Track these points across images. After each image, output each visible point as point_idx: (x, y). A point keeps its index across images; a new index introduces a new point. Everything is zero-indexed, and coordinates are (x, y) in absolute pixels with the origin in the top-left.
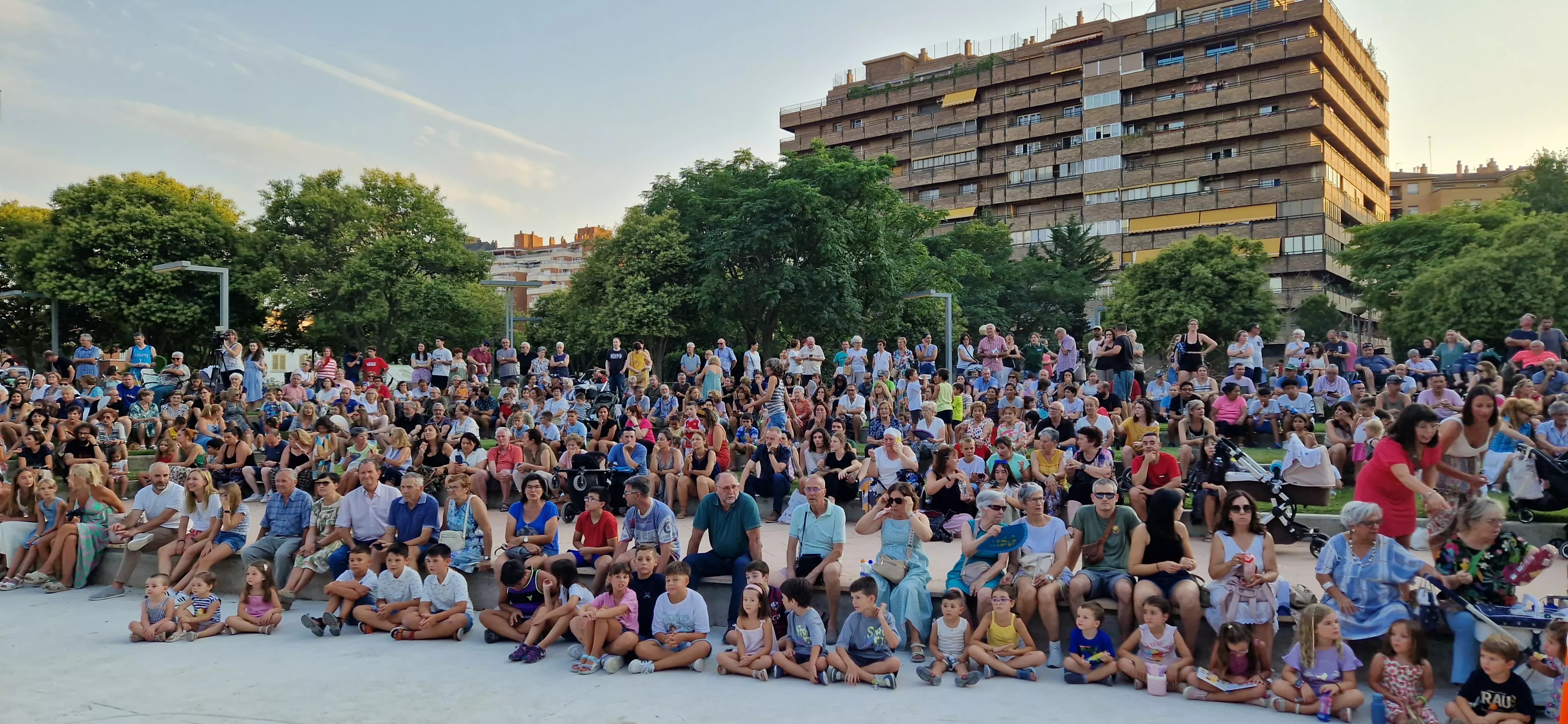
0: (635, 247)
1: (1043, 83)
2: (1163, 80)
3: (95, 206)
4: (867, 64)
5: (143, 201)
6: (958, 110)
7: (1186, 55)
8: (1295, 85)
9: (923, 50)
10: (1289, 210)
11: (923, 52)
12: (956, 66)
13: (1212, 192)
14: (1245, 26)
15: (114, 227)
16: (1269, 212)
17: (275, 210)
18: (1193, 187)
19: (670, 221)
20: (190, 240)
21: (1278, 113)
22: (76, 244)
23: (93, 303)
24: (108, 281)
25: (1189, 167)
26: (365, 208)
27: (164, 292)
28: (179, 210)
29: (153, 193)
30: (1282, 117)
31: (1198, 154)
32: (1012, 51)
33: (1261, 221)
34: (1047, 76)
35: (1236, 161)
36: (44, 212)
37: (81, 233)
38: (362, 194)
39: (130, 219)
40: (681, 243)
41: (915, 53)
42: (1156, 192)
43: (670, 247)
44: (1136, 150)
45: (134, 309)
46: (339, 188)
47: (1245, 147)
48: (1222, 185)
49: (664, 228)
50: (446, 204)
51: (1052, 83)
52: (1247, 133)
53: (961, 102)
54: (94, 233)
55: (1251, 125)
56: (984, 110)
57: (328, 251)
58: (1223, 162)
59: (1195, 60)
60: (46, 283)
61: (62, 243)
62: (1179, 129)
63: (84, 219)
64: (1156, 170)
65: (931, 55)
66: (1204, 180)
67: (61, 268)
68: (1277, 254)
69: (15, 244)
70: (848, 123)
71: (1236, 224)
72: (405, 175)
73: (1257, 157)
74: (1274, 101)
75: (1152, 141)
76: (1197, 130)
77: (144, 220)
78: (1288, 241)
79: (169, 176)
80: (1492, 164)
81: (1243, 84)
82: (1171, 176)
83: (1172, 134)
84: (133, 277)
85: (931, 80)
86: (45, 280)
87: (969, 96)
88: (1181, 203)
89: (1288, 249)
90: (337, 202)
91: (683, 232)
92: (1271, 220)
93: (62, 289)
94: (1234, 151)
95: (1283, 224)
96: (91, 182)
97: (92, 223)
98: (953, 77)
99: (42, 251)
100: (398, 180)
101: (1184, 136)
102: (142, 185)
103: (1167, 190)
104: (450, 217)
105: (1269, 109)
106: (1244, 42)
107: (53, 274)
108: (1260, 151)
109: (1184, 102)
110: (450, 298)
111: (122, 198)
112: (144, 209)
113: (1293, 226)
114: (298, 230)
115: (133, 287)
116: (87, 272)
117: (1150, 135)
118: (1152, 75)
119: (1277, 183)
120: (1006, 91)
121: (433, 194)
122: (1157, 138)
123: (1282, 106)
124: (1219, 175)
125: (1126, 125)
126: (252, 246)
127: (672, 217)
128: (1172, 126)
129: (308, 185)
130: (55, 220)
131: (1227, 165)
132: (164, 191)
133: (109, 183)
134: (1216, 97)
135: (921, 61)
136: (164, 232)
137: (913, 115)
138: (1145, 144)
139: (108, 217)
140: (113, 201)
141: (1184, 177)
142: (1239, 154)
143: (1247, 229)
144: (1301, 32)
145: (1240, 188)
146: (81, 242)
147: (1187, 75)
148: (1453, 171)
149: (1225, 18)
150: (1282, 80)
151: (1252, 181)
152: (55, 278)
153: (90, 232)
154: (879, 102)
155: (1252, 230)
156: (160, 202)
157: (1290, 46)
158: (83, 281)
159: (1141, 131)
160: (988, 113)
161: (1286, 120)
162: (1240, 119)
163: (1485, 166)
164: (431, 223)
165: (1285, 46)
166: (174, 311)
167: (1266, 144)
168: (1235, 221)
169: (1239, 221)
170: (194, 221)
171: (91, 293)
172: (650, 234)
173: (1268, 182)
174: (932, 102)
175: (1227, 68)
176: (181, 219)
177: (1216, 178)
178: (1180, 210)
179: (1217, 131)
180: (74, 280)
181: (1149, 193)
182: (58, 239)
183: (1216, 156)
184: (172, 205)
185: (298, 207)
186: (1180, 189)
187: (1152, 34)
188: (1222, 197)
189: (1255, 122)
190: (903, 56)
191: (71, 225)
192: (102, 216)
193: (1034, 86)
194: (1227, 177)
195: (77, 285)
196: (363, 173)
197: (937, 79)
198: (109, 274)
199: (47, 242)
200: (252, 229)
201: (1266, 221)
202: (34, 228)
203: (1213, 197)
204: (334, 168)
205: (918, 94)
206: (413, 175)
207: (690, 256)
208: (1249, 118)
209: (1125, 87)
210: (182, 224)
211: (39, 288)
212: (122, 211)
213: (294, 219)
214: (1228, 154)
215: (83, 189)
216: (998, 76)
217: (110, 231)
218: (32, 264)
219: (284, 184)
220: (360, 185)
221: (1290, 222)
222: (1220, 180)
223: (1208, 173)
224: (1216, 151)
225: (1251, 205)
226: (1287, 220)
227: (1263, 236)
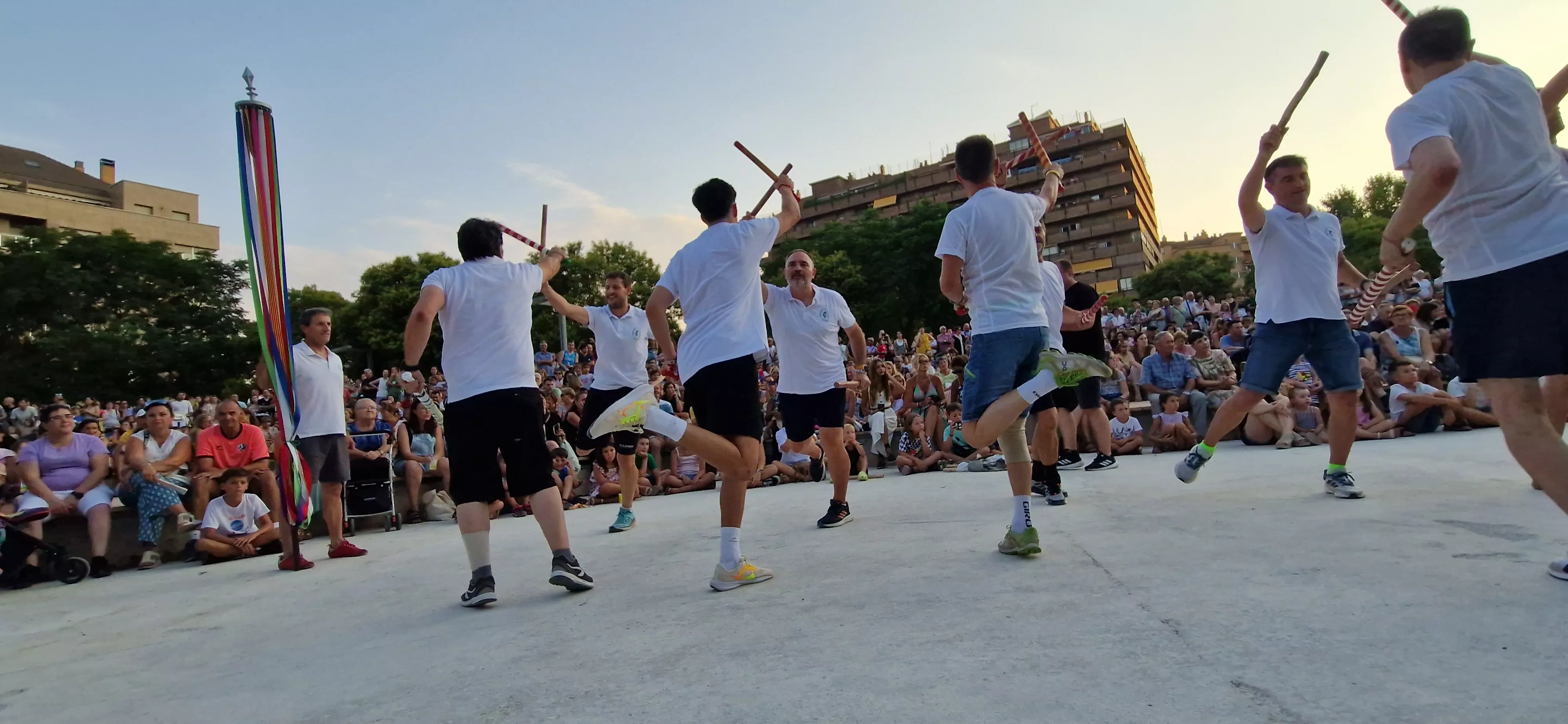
1: (941, 189)
3: (405, 277)
4: (813, 185)
6: (885, 210)
8: (1114, 180)
9: (850, 174)
10: (1121, 261)
11: (850, 176)
12: (880, 181)
14: (1076, 144)
16: (1107, 264)
21: (1105, 199)
22: (395, 306)
30: (1108, 201)
32: (914, 171)
33: (1103, 270)
34: (945, 184)
35: (1080, 231)
37: (398, 297)
41: (845, 176)
43: (850, 276)
46: (580, 255)
47: (1085, 223)
48: (1072, 248)
49: (842, 263)
51: (948, 188)
52: (1086, 213)
53: (886, 204)
54: (410, 296)
55: (1087, 208)
56: (904, 208)
58: (1072, 233)
61: (384, 306)
63: (397, 287)
65: (858, 177)
66: (1061, 246)
68: (1116, 290)
70: (804, 225)
72: (626, 244)
73: (1094, 228)
74: (1100, 192)
78: (1122, 281)
80: (1204, 233)
81: (1080, 181)
85: (864, 191)
86: (372, 336)
87: (893, 200)
89: (1123, 287)
94: (1077, 226)
95: (1117, 271)
96: (397, 260)
97: (405, 289)
98: (879, 188)
99: (366, 314)
105: (1096, 198)
106: (1076, 155)
107: (378, 330)
108: (1096, 224)
113: (1125, 271)
118: (1018, 179)
119: (1109, 244)
120: (917, 196)
123: (1106, 194)
124: (1070, 242)
131: (1075, 234)
135: (850, 181)
137: (852, 216)
140: (420, 272)
142: (1081, 227)
143: (1094, 276)
144: (1113, 147)
145: (1085, 249)
148: (1182, 239)
149: (1061, 140)
150: (1105, 178)
151: (1092, 244)
153: (407, 297)
154: (828, 209)
155: (1097, 276)
157: (1108, 155)
160: (906, 211)
161: (1111, 202)
162: (1081, 204)
163: (1200, 235)
165: (1105, 156)
167: (1099, 220)
169: (1088, 270)
173: (1103, 245)
174: (865, 206)
177: (1068, 244)
179: (1066, 213)
180: (395, 334)
183: (1066, 230)
187: (1014, 152)
188: (1075, 256)
189: (1091, 206)
190: (838, 178)
193: (935, 192)
194: (1076, 242)
197: (869, 190)
201: (1107, 269)
203: (1069, 256)
205: (855, 201)
206: (629, 242)
207: (865, 281)
208: (1087, 203)
214: (1074, 228)
216: (911, 186)
220: (595, 251)
221: (1123, 269)
222: (1071, 245)
223: (1063, 241)
224: (1066, 226)
225: (1095, 260)
226: (1120, 268)
227: (1105, 280)
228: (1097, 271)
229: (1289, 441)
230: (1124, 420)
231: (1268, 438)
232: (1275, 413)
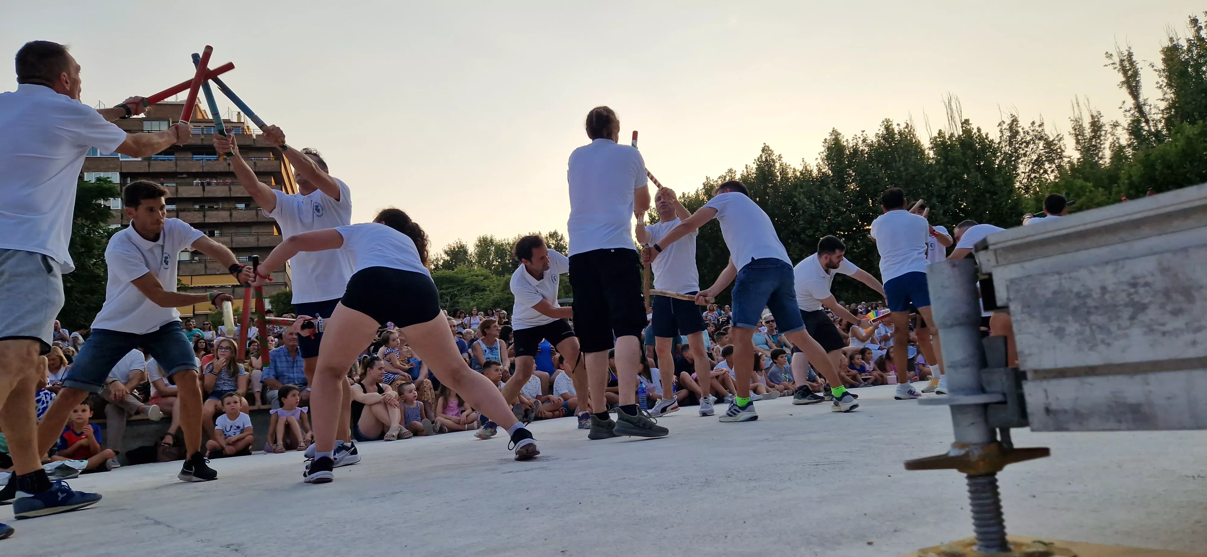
2: (158, 171)
7: (177, 155)
13: (200, 262)
21: (251, 209)
30: (254, 212)
47: (225, 231)
52: (228, 220)
55: (231, 215)
59: (185, 160)
73: (236, 239)
76: (189, 214)
81: (225, 184)
94: (217, 232)
105: (242, 206)
108: (237, 234)
109: (177, 191)
118: (149, 165)
134: (204, 190)
142: (221, 235)
144: (264, 155)
147: (179, 170)
149: (207, 134)
157: (259, 164)
162: (223, 209)
165: (255, 163)
169: (223, 284)
175: (211, 170)
179: (204, 216)
188: (209, 266)
189: (234, 213)
203: (203, 265)
208: (230, 210)
209: (124, 171)
229: (395, 434)
230: (234, 416)
231: (377, 432)
232: (386, 404)
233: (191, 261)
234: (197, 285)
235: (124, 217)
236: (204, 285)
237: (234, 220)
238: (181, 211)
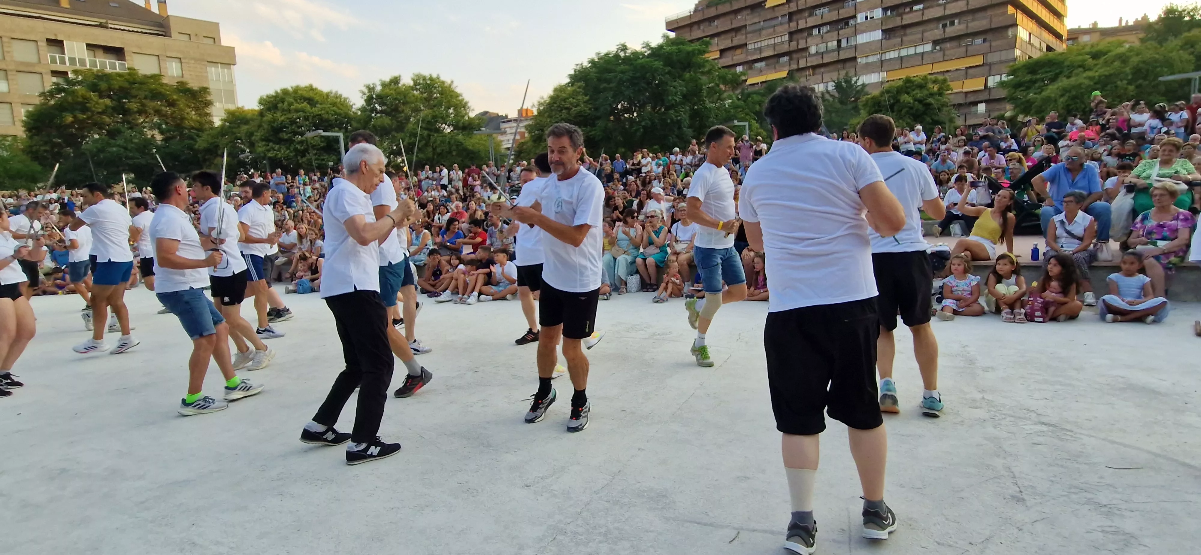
0: (558, 107)
3: (280, 105)
5: (302, 101)
6: (776, 9)
10: (992, 58)
13: (941, 50)
15: (289, 116)
16: (978, 61)
17: (369, 100)
18: (928, 47)
19: (578, 90)
20: (327, 120)
22: (272, 127)
23: (284, 158)
24: (290, 145)
25: (925, 34)
26: (414, 96)
27: (318, 150)
28: (321, 104)
29: (306, 94)
31: (932, 26)
33: (973, 67)
35: (957, 28)
36: (255, 110)
37: (274, 120)
38: (412, 88)
39: (297, 111)
40: (585, 102)
42: (904, 53)
44: (891, 26)
45: (304, 159)
46: (400, 85)
47: (964, 18)
48: (948, 45)
50: (458, 90)
52: (966, 9)
53: (778, 4)
55: (967, 3)
56: (793, 7)
57: (398, 122)
58: (948, 29)
60: (260, 148)
61: (266, 126)
62: (920, 10)
63: (275, 113)
64: (905, 38)
66: (936, 43)
67: (267, 140)
68: (983, 88)
69: (244, 128)
70: (707, 23)
71: (957, 70)
72: (434, 76)
73: (972, 24)
75: (902, 19)
76: (933, 10)
77: (304, 111)
78: (990, 79)
79: (315, 86)
82: (914, 42)
83: (915, 14)
84: (301, 142)
88: (920, 58)
89: (990, 83)
90: (399, 93)
91: (586, 96)
92: (980, 66)
93: (269, 151)
94: (956, 21)
95: (987, 68)
96: (276, 92)
97: (278, 114)
99: (257, 132)
100: (431, 79)
101: (923, 14)
102: (300, 92)
103: (911, 51)
104: (460, 98)
107: (264, 143)
108: (974, 20)
110: (462, 144)
111: (292, 100)
112: (303, 105)
113: (994, 69)
114: (381, 112)
115: (303, 148)
116: (280, 141)
117: (901, 15)
119: (985, 40)
121: (450, 86)
122: (905, 17)
124: (946, 39)
125: (885, 10)
126: (359, 121)
127: (579, 87)
128: (916, 8)
129: (384, 85)
130: (261, 114)
131: (951, 31)
132: (311, 94)
133: (285, 92)
136: (314, 117)
137: (748, 15)
138: (898, 22)
139: (286, 110)
140: (288, 102)
141: (922, 41)
142: (959, 23)
143: (962, 72)
145: (960, 46)
146: (275, 125)
151: (968, 40)
152: (265, 145)
153: (279, 120)
155: (967, 73)
156: (311, 101)
158: (278, 146)
159: (895, 13)
160: (795, 9)
163: (1140, 19)
164: (449, 101)
166: (323, 160)
167: (979, 15)
168: (955, 68)
169: (958, 67)
170: (329, 110)
171: (282, 152)
172: (568, 99)
173: (979, 41)
174: (759, 6)
176: (322, 110)
177: (944, 40)
178: (920, 63)
179: (945, 9)
181: (899, 53)
182: (263, 124)
183: (944, 26)
184: (317, 102)
185: (381, 98)
186: (920, 49)
188: (947, 52)
189: (971, 1)
191: (269, 117)
192: (283, 110)
194: (952, 39)
195: (276, 148)
196: (413, 76)
198: (290, 141)
199: (260, 126)
200: (359, 113)
201: (977, 66)
202: (252, 120)
203: (942, 53)
204: (396, 74)
206: (438, 75)
210: (323, 112)
211: (258, 151)
212: (292, 107)
213: (379, 105)
214: (952, 23)
215: (273, 96)
217: (288, 118)
218: (253, 138)
219: (372, 86)
220: (411, 83)
221: (992, 67)
222: (946, 42)
223: (939, 38)
224: (944, 22)
225: (967, 57)
226: (990, 65)
227: (974, 77)
228: (967, 68)
233: (932, 51)
234: (936, 71)
235: (884, 23)
236: (942, 70)
237: (970, 7)
238: (928, 8)
